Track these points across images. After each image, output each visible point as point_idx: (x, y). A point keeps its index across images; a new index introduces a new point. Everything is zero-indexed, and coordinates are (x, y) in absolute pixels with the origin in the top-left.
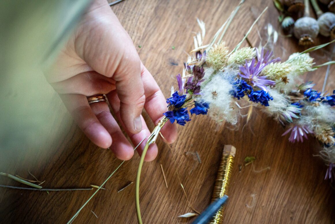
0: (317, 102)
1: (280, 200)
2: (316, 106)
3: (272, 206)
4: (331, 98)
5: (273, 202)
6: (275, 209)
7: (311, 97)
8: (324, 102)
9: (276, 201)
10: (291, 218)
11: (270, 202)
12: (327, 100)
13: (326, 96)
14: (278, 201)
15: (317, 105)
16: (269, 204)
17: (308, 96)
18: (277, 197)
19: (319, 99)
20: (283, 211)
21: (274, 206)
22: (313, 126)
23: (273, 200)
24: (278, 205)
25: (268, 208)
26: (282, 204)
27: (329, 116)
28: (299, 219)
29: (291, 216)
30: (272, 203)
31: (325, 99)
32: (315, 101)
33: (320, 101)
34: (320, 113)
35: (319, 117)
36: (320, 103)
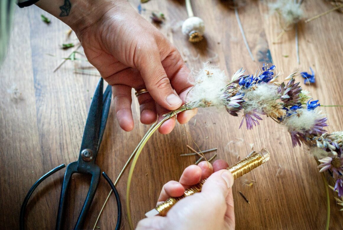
0: (254, 86)
1: (262, 135)
2: (255, 90)
3: (259, 144)
4: (264, 76)
5: (258, 140)
6: (263, 144)
7: (246, 84)
8: (260, 82)
9: (260, 138)
10: (280, 143)
11: (256, 141)
12: (261, 79)
13: (258, 76)
14: (262, 137)
15: (255, 88)
16: (257, 144)
17: (243, 84)
18: (259, 135)
19: (254, 82)
20: (270, 142)
21: (261, 143)
22: (260, 108)
23: (257, 139)
24: (263, 140)
25: (257, 146)
26: (266, 138)
27: (270, 93)
28: (287, 140)
29: (279, 142)
30: (258, 142)
31: (259, 78)
32: (252, 85)
33: (256, 83)
34: (261, 94)
35: (262, 98)
36: (257, 84)
